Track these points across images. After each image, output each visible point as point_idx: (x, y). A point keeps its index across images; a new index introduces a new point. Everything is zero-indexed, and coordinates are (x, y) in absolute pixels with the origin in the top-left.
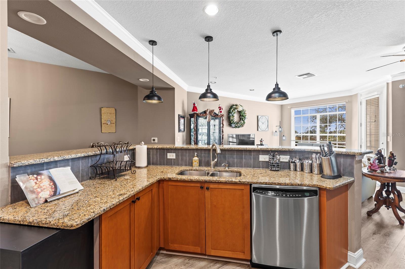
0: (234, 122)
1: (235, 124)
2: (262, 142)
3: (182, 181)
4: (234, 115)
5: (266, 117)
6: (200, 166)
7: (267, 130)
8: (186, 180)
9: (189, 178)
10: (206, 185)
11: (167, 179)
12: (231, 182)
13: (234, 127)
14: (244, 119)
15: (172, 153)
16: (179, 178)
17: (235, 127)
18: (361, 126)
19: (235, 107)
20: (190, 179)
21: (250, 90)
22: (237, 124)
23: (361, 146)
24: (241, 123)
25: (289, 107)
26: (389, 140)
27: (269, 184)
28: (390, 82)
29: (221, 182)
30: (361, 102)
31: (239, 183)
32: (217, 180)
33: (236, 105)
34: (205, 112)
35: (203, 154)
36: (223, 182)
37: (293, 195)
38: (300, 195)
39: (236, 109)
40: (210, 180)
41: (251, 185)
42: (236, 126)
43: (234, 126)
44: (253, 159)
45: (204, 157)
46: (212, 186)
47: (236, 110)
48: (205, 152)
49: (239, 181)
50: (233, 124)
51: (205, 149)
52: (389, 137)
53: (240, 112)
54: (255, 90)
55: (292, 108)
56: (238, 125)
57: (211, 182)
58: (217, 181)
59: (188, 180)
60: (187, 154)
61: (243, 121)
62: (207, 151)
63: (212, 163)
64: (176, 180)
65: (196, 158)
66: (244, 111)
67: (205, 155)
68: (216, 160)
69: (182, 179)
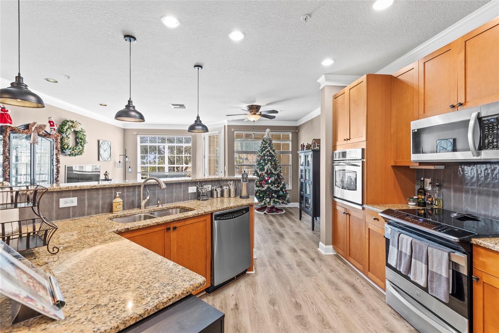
0: (69, 147)
1: (70, 150)
2: (107, 177)
3: (145, 227)
4: (69, 136)
5: (108, 142)
6: (124, 209)
7: (109, 159)
8: (151, 225)
9: (154, 222)
10: (172, 226)
11: (122, 231)
12: (198, 215)
13: (68, 155)
14: (82, 144)
15: (70, 197)
16: (141, 225)
17: (70, 155)
18: (204, 158)
19: (71, 124)
20: (156, 223)
21: (101, 105)
22: (73, 150)
23: (204, 175)
24: (79, 149)
25: (135, 133)
26: (226, 170)
27: (225, 209)
28: (226, 125)
29: (189, 218)
30: (204, 138)
31: (204, 214)
32: (185, 216)
33: (73, 122)
34: (27, 127)
35: (125, 194)
36: (191, 217)
37: (234, 216)
38: (241, 214)
39: (73, 127)
40: (179, 218)
41: (212, 214)
42: (72, 154)
43: (69, 153)
44: (183, 191)
45: (127, 197)
46: (177, 225)
47: (72, 130)
48: (129, 190)
49: (205, 212)
50: (67, 150)
51: (131, 185)
52: (226, 167)
53: (76, 132)
54: (107, 106)
55: (138, 134)
56: (75, 152)
57: (180, 220)
58: (185, 218)
59: (153, 225)
60: (100, 196)
61: (81, 146)
62: (131, 188)
63: (143, 203)
64: (137, 228)
65: (119, 200)
66: (83, 132)
67: (128, 193)
68: (148, 198)
69: (145, 225)
